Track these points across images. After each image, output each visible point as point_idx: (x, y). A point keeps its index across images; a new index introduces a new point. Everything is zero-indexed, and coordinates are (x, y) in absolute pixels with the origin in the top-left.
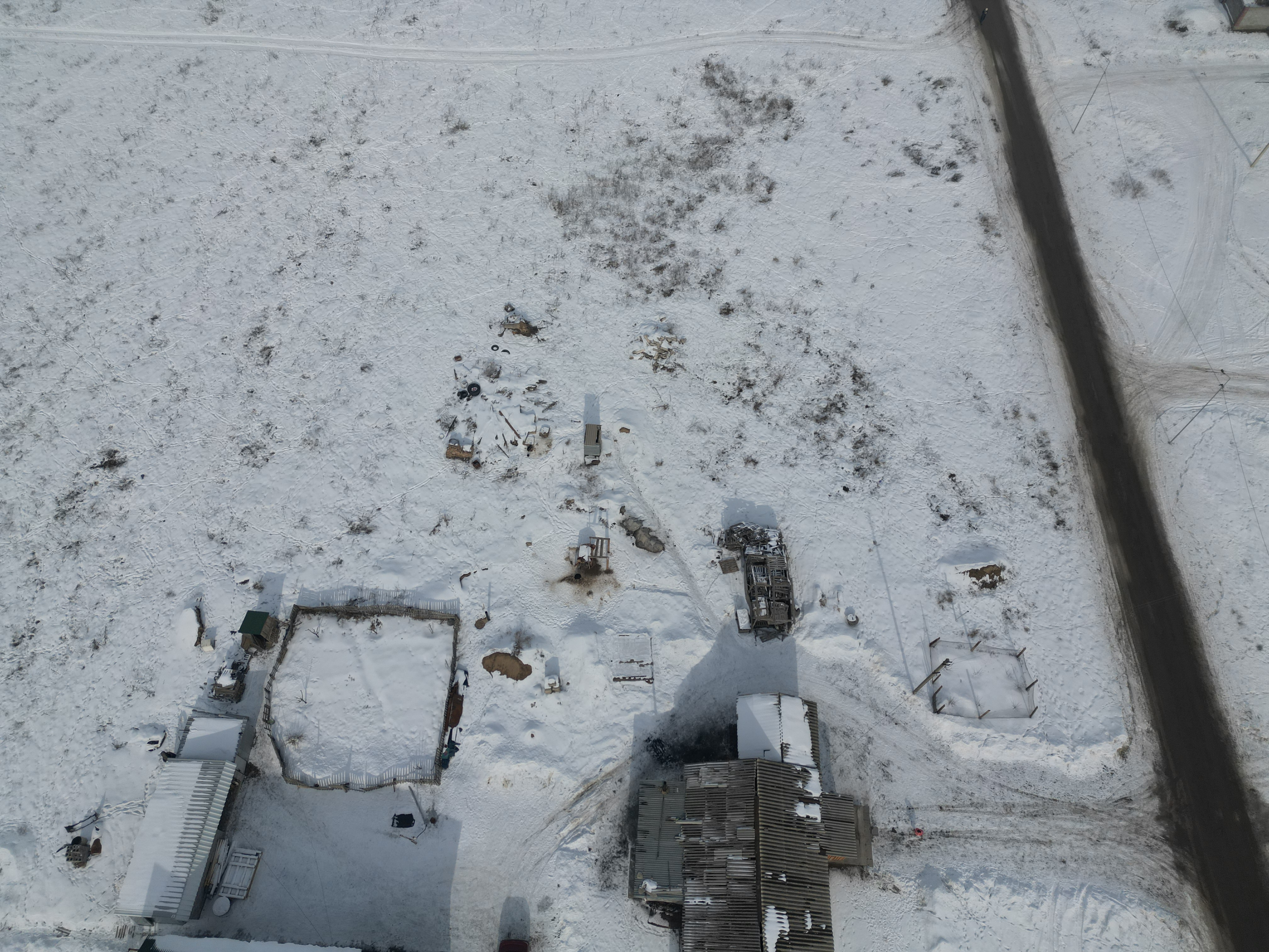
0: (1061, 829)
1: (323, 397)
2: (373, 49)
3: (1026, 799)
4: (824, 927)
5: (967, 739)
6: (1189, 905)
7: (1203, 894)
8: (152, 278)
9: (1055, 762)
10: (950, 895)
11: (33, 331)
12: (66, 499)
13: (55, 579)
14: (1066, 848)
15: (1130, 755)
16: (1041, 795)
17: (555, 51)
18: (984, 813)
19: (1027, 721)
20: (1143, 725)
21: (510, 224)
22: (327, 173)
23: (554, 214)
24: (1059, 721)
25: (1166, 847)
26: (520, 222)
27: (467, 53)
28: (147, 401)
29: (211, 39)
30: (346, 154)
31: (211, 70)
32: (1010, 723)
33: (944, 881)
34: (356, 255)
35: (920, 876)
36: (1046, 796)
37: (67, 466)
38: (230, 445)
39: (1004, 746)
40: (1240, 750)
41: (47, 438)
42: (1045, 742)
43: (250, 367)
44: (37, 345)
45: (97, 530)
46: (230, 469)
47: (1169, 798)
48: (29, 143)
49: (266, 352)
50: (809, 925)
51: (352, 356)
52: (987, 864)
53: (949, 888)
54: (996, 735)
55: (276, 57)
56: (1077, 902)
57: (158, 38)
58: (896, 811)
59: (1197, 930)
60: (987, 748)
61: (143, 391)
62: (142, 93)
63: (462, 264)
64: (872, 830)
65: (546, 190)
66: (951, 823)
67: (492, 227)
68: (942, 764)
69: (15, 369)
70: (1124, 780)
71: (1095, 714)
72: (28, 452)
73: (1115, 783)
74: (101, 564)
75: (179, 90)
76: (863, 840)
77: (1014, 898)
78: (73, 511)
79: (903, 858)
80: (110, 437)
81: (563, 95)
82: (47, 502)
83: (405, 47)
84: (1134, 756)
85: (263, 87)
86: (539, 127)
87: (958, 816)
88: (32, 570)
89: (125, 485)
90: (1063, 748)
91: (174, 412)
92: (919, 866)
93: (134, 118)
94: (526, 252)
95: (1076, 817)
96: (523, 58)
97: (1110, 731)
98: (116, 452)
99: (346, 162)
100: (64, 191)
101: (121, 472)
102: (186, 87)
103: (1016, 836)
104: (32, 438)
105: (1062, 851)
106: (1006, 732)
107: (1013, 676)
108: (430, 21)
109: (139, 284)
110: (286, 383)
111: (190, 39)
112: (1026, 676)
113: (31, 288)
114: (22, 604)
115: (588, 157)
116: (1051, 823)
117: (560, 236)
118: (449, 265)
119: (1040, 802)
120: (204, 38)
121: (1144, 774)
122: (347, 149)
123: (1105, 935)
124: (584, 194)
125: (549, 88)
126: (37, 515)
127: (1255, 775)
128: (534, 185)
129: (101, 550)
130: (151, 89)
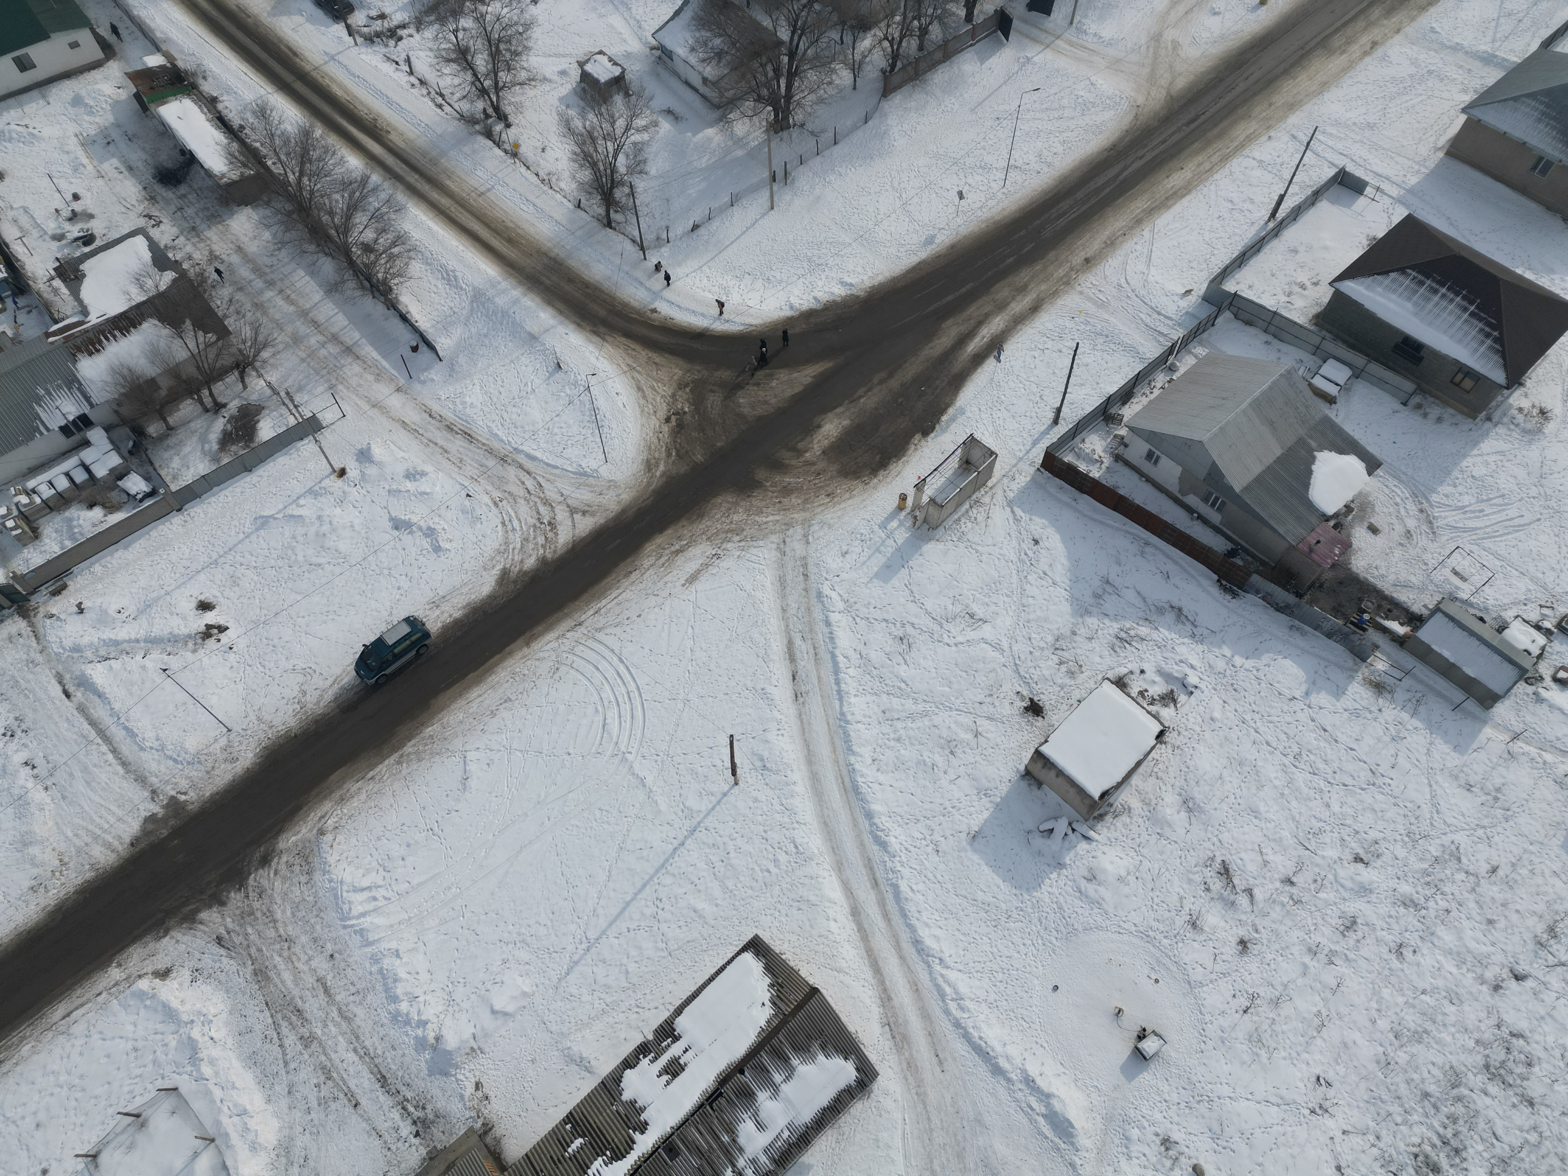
0: (296, 982)
3: (285, 1031)
4: (568, 1127)
5: (251, 1137)
6: (299, 837)
7: (280, 831)
9: (219, 1031)
10: (444, 1032)
14: (314, 964)
15: (161, 966)
16: (270, 1020)
18: (331, 1060)
19: (183, 1090)
20: (114, 973)
24: (162, 1057)
25: (251, 881)
32: (198, 1105)
33: (434, 1048)
35: (446, 1074)
36: (268, 1014)
39: (234, 1093)
40: (89, 875)
42: (200, 1055)
47: (192, 907)
50: (579, 1141)
52: (386, 1021)
53: (437, 1039)
54: (225, 1109)
56: (366, 922)
58: (393, 1148)
59: (320, 819)
60: (248, 1107)
64: (433, 1156)
66: (366, 1084)
68: (302, 1141)
70: (197, 955)
71: (130, 1028)
73: (207, 961)
76: (451, 1157)
77: (402, 974)
79: (441, 1104)
84: (161, 964)
87: (352, 1084)
90: (196, 1033)
92: (437, 1083)
95: (272, 974)
97: (142, 1001)
103: (335, 1014)
105: (321, 965)
106: (213, 1102)
107: (128, 1143)
112: (119, 1129)
116: (296, 992)
119: (279, 1016)
121: (177, 941)
123: (380, 882)
127: (113, 851)
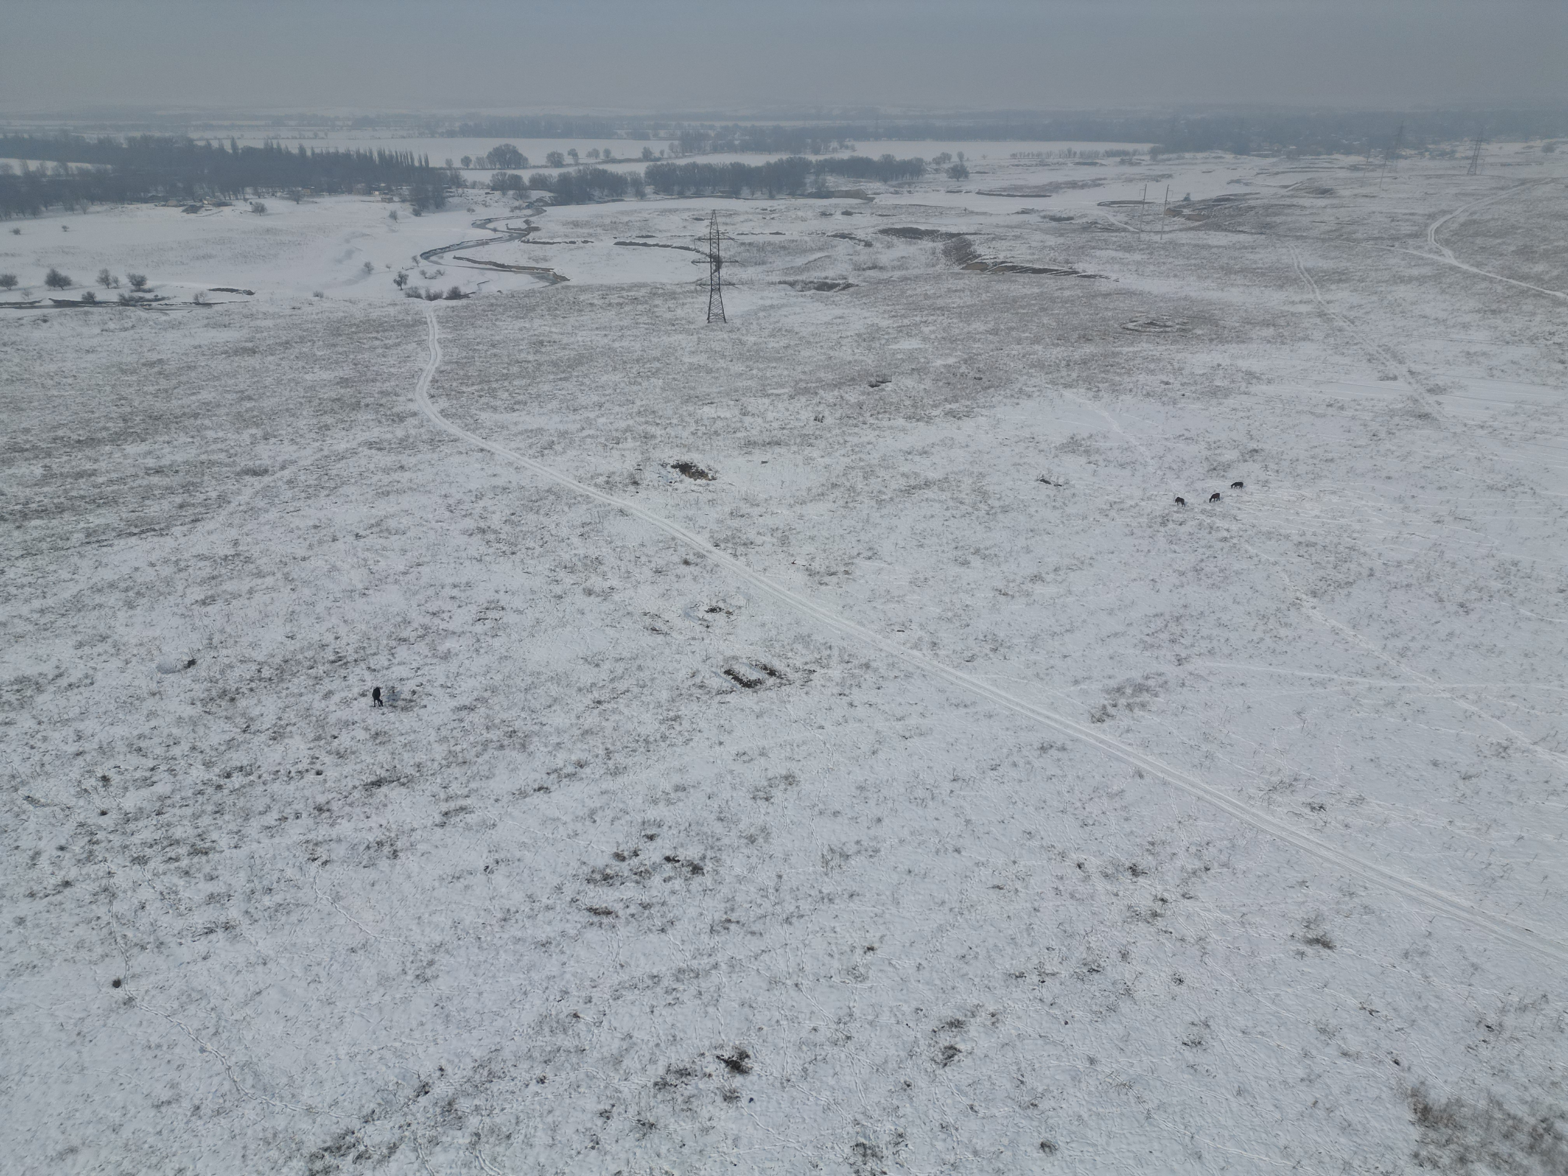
1: (978, 1148)
2: (1254, 814)
8: (894, 910)
11: (767, 897)
12: (676, 1072)
13: (608, 1148)
17: (1503, 922)
21: (1336, 1090)
22: (1130, 907)
23: (1410, 1116)
26: (1353, 1097)
27: (1373, 869)
28: (808, 1025)
29: (1087, 734)
30: (1162, 900)
31: (1070, 760)
34: (1113, 1009)
37: (701, 1040)
38: (849, 1129)
41: (706, 1001)
43: (924, 1057)
44: (760, 911)
45: (676, 1126)
46: (832, 1157)
48: (876, 746)
49: (951, 1052)
51: (1040, 1122)
55: (1141, 776)
57: (1039, 714)
61: (812, 1012)
62: (995, 750)
63: (1242, 1101)
65: (1411, 1081)
67: (1309, 1080)
69: (729, 921)
72: (683, 1003)
74: (653, 1165)
75: (1029, 763)
78: (672, 1089)
80: (754, 1039)
81: (1493, 977)
82: (660, 1063)
83: (1294, 829)
85: (1111, 796)
86: (1437, 997)
88: (599, 1122)
89: (731, 1097)
91: (824, 1054)
93: (974, 767)
94: (1342, 1140)
96: (1450, 908)
98: (748, 1056)
99: (1158, 907)
100: (875, 796)
101: (738, 1081)
102: (1037, 764)
104: (695, 993)
108: (1340, 818)
109: (878, 910)
110: (949, 1101)
111: (1067, 726)
113: (793, 860)
114: (566, 1151)
115: (1500, 1073)
117: (1406, 1151)
118: (1224, 1091)
120: (1080, 731)
122: (1166, 895)
124: (1475, 1118)
125: (1475, 960)
126: (644, 1069)
128: (1397, 1063)
129: (663, 1150)
130: (1005, 750)
